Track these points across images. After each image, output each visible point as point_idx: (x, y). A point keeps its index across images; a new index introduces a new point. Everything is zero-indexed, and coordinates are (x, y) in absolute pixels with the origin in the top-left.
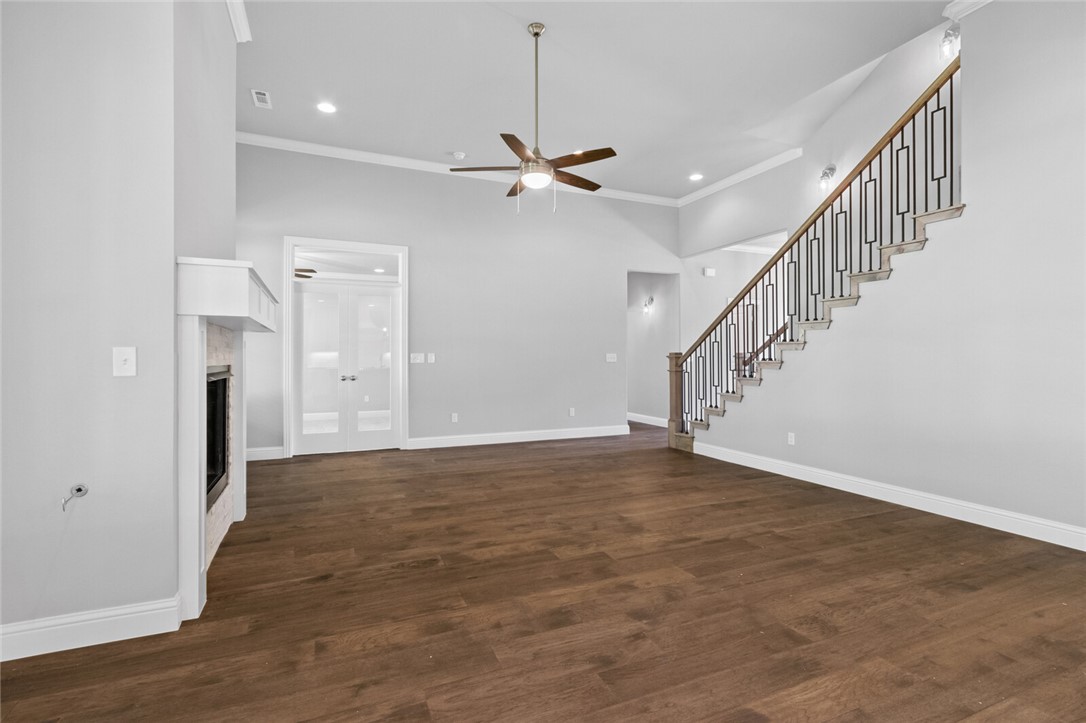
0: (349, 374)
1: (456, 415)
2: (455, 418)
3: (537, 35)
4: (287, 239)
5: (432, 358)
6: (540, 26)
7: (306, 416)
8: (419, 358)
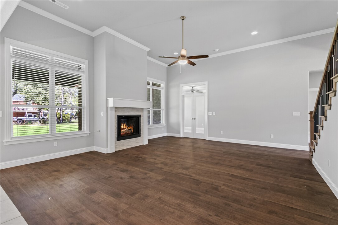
0: (194, 118)
1: (222, 131)
2: (222, 132)
3: (183, 19)
4: (180, 85)
5: (214, 114)
6: (183, 17)
7: (185, 127)
8: (210, 114)
